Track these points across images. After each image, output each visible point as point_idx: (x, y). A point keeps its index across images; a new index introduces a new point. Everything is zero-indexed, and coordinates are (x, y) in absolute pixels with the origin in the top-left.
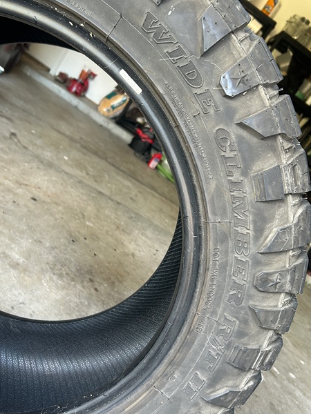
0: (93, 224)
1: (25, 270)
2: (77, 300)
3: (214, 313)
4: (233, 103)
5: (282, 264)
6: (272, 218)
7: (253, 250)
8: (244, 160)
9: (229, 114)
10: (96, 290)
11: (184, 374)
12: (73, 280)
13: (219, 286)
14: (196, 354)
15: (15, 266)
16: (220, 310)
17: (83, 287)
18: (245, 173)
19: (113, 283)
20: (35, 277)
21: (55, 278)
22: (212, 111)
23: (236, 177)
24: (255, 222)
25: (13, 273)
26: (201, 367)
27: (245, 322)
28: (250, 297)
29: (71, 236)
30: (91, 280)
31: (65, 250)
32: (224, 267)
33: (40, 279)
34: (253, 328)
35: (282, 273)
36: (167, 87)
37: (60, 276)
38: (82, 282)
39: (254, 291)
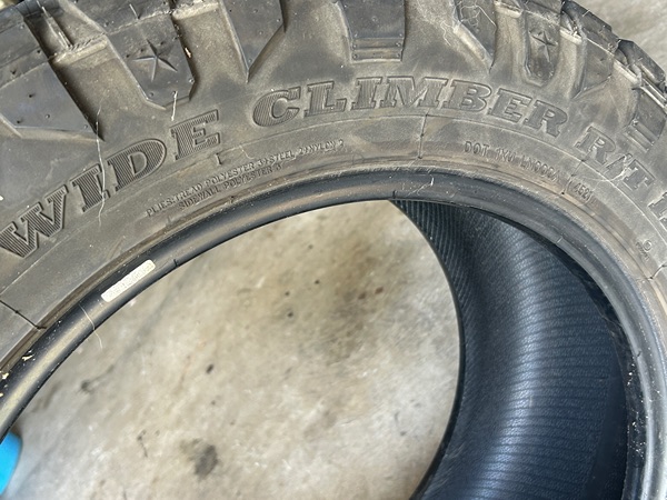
0: (261, 276)
1: (338, 402)
2: (396, 326)
3: (567, 165)
4: (207, 80)
5: (513, 26)
6: (434, 32)
7: (484, 78)
8: (320, 73)
9: (228, 92)
10: (380, 291)
11: (646, 227)
12: (359, 327)
13: (528, 151)
14: (621, 203)
15: (329, 419)
16: (567, 154)
17: (373, 311)
18: (345, 75)
19: (369, 260)
20: (352, 389)
21: (354, 356)
22: (216, 127)
23: (348, 93)
24: (437, 68)
25: (341, 424)
26: (645, 196)
27: (595, 109)
28: (558, 96)
29: (280, 317)
30: (363, 296)
31: (305, 331)
32: (499, 137)
33: (356, 382)
34: (605, 97)
35: (527, 26)
36: (156, 215)
37: (352, 346)
38: (364, 312)
39: (550, 90)
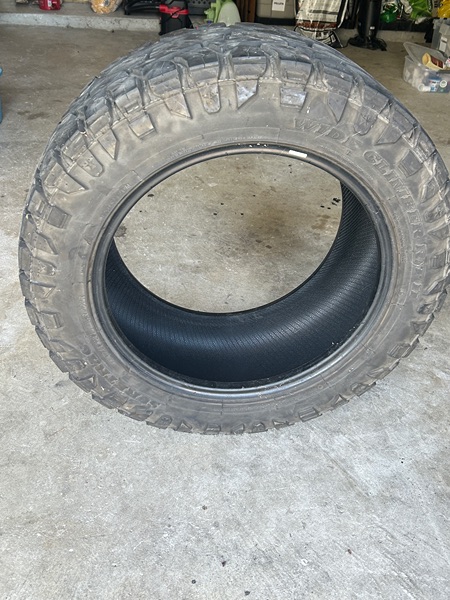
3: (409, 247)
4: (367, 136)
5: (437, 200)
6: (420, 180)
7: (417, 203)
8: (388, 161)
9: (368, 142)
10: (269, 247)
11: (406, 288)
13: (405, 233)
14: (408, 273)
15: (197, 270)
16: (411, 245)
17: (258, 252)
18: (392, 167)
20: (218, 269)
21: (231, 259)
22: (357, 147)
23: (388, 171)
24: (411, 189)
25: (201, 276)
26: (415, 279)
27: (430, 242)
28: (427, 228)
29: (209, 210)
30: (259, 242)
31: (217, 228)
32: (403, 221)
33: (223, 269)
34: (436, 243)
35: (440, 204)
36: (324, 149)
37: (234, 254)
38: (253, 247)
39: (427, 224)
